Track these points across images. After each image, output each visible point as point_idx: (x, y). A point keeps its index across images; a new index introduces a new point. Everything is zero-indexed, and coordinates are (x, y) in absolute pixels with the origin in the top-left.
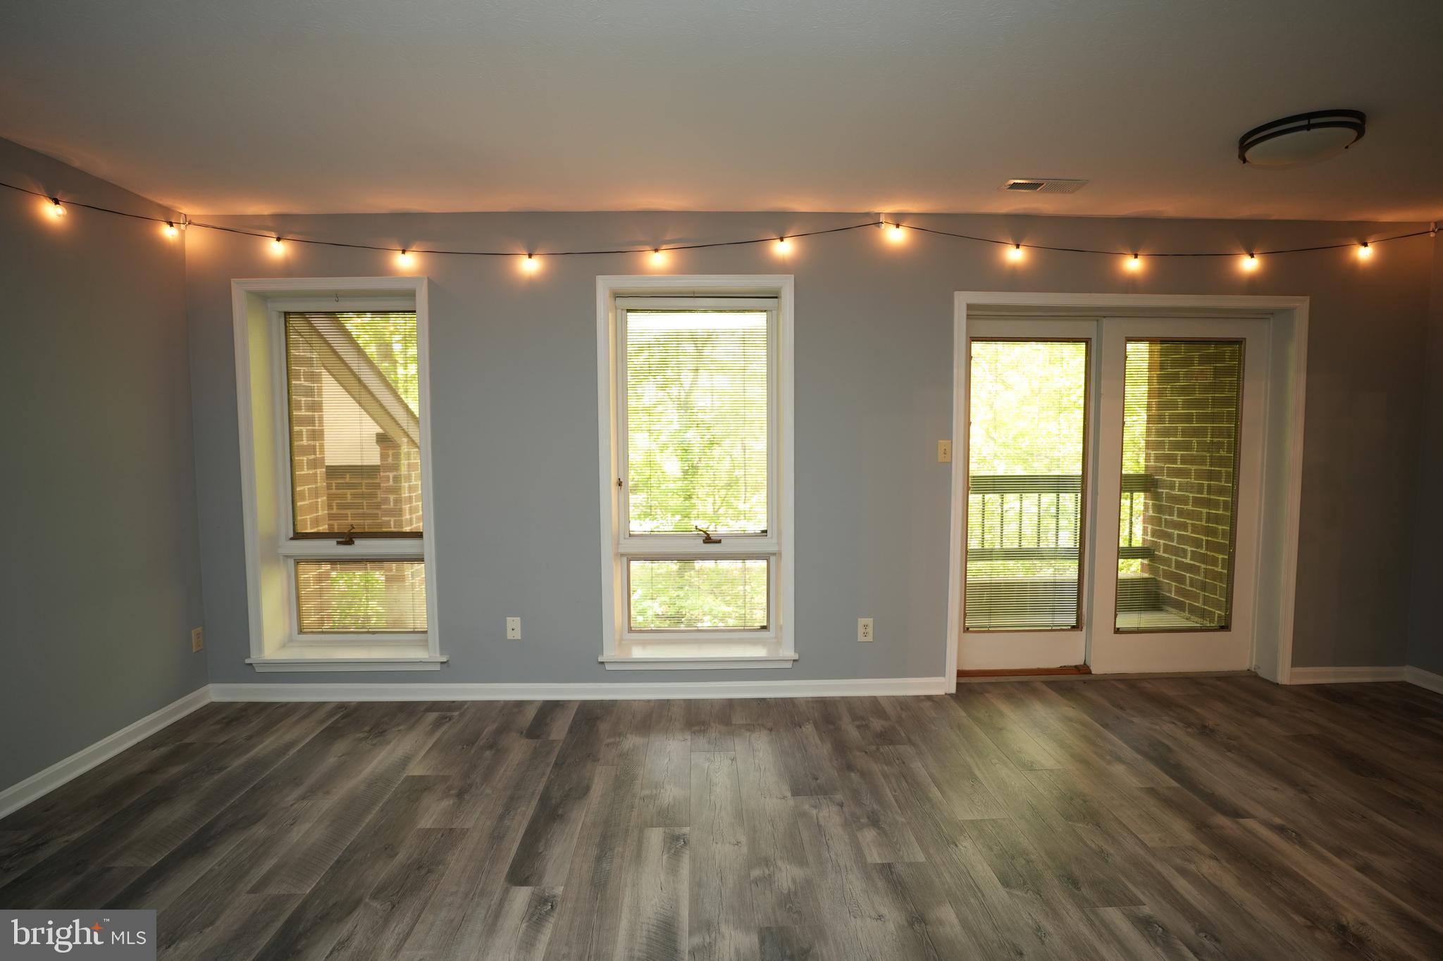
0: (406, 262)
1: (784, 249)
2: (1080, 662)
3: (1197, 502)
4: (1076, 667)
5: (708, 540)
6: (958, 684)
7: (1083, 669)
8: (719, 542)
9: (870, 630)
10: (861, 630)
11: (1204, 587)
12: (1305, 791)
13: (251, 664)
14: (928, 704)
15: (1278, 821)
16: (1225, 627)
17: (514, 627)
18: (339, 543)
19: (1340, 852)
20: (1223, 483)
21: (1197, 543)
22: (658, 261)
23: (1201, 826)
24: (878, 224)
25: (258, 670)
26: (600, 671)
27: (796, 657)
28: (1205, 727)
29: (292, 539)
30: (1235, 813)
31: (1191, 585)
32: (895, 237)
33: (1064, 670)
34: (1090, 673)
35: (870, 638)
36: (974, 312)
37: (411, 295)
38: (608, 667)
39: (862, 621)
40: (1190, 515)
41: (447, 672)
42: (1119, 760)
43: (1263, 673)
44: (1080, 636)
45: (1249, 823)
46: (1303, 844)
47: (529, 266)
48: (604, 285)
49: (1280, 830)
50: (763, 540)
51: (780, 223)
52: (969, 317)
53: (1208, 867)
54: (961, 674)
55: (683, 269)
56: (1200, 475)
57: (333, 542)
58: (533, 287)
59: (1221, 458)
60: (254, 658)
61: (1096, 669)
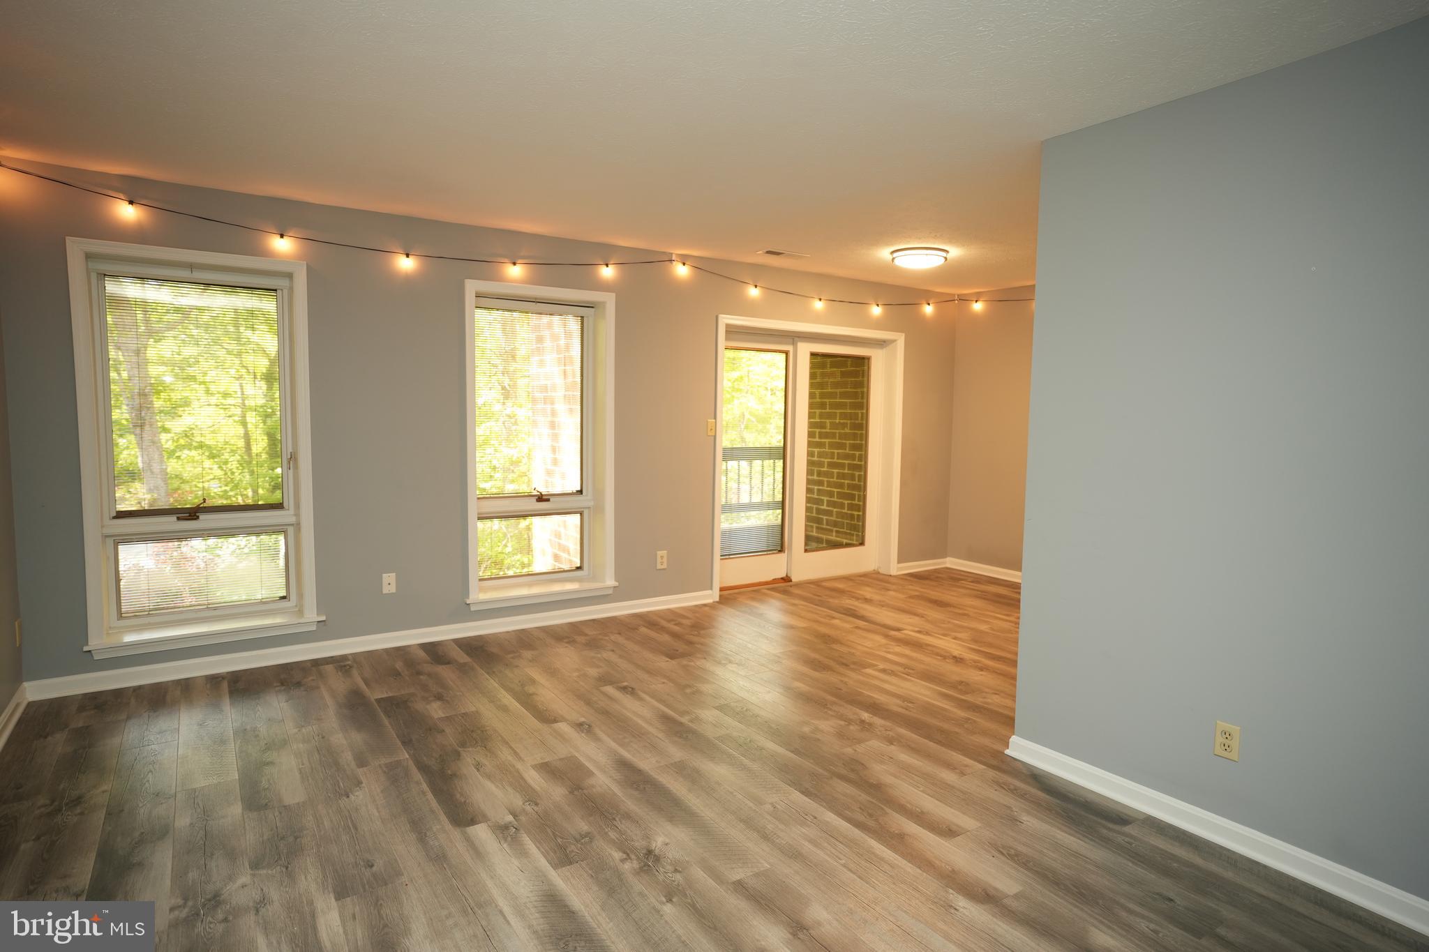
0: (283, 246)
1: (607, 272)
2: (784, 575)
3: (831, 465)
4: (782, 578)
5: (541, 498)
6: (720, 596)
7: (787, 579)
8: (548, 500)
9: (665, 560)
10: (659, 560)
11: (835, 524)
12: (923, 617)
13: (90, 651)
14: (707, 608)
15: (917, 629)
16: (862, 544)
17: (389, 582)
18: (178, 519)
19: (945, 635)
20: (847, 451)
21: (831, 494)
22: (515, 272)
23: (887, 636)
24: (671, 261)
25: (96, 658)
26: (465, 612)
27: (617, 584)
28: (866, 599)
29: (114, 518)
30: (899, 630)
31: (827, 524)
32: (682, 271)
33: (775, 581)
34: (791, 581)
35: (665, 566)
36: (732, 332)
37: (290, 276)
38: (473, 608)
39: (660, 553)
40: (826, 474)
41: (323, 631)
42: (834, 618)
43: (881, 571)
44: (783, 557)
45: (905, 632)
46: (930, 635)
47: (406, 264)
48: (472, 287)
49: (919, 632)
50: (579, 498)
51: (606, 253)
52: (727, 332)
53: (898, 649)
54: (721, 589)
55: (533, 281)
56: (832, 445)
57: (174, 518)
58: (408, 281)
59: (846, 434)
60: (96, 641)
61: (795, 579)
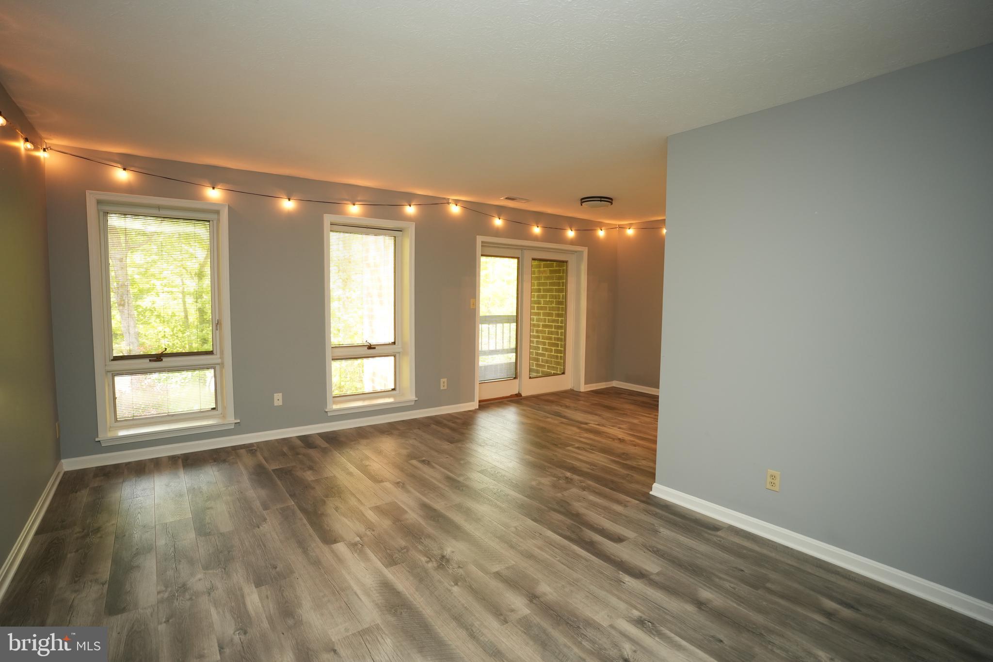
0: (214, 194)
1: (411, 210)
2: (517, 393)
3: (545, 326)
4: (516, 394)
5: (370, 347)
6: (479, 405)
7: (519, 395)
8: (374, 348)
9: (446, 384)
10: (442, 384)
11: (547, 362)
12: (600, 416)
13: (99, 441)
14: (471, 413)
15: (597, 423)
16: (563, 373)
17: (278, 399)
19: (613, 426)
20: (554, 318)
21: (544, 344)
22: (354, 210)
23: (579, 428)
24: (449, 203)
25: (103, 445)
26: (326, 417)
27: (417, 399)
28: (567, 406)
29: (112, 360)
30: (586, 424)
31: (542, 362)
32: (455, 210)
33: (512, 396)
34: (521, 396)
35: (445, 388)
36: (484, 244)
37: (217, 212)
38: (329, 414)
39: (442, 380)
40: (542, 332)
41: (238, 429)
42: (548, 418)
43: (575, 389)
44: (517, 381)
45: (590, 425)
46: (605, 426)
47: (288, 205)
48: (328, 219)
49: (598, 425)
50: (394, 346)
51: (409, 198)
52: (482, 246)
53: (586, 435)
54: (480, 401)
55: (367, 215)
56: (544, 314)
57: (147, 360)
58: (290, 217)
59: (553, 307)
60: (101, 437)
61: (524, 395)
